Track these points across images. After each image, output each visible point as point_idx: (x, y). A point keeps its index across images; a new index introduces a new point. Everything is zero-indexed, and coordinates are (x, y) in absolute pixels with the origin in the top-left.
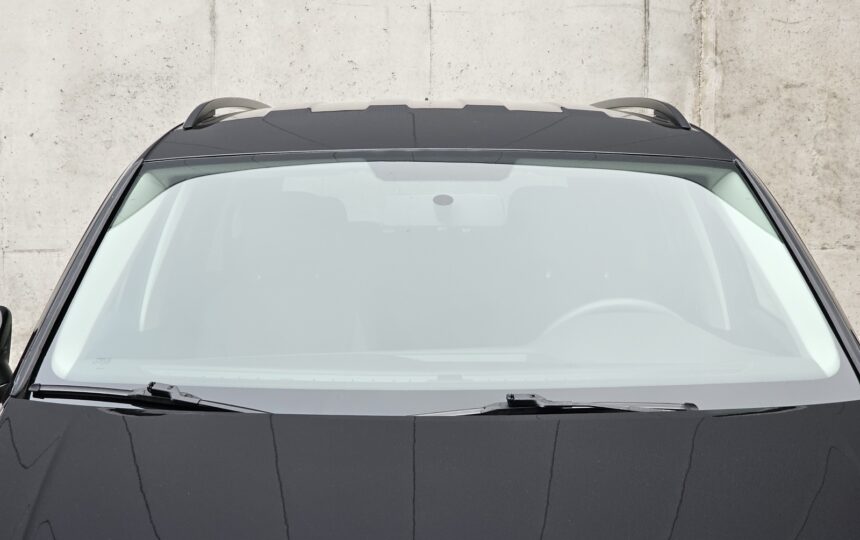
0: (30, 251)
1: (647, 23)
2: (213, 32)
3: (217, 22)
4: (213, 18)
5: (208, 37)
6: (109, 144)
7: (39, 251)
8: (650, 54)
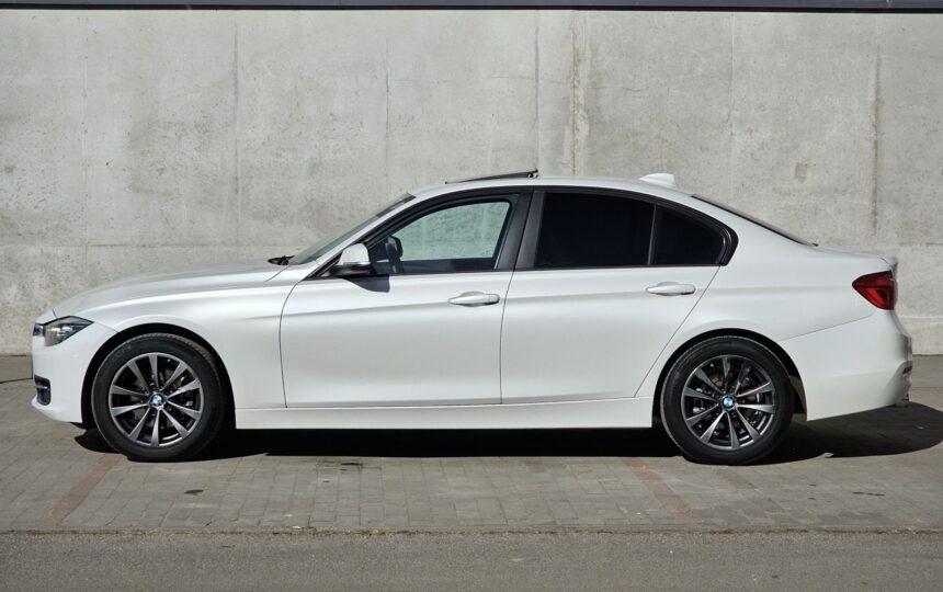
1: (537, 90)
2: (236, 93)
3: (239, 86)
4: (236, 82)
5: (232, 97)
6: (162, 171)
7: (112, 246)
8: (539, 110)
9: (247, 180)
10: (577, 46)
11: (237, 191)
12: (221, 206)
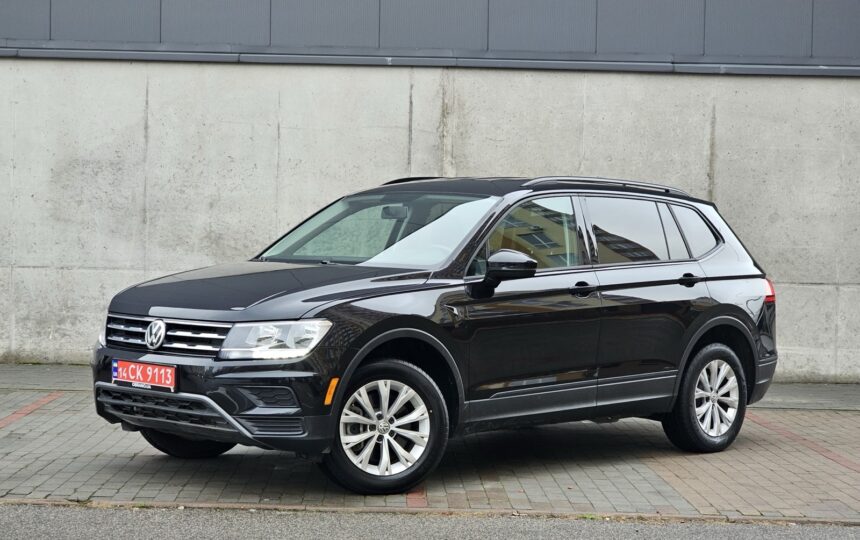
0: (29, 267)
1: (410, 139)
2: (146, 137)
3: (149, 130)
4: (146, 128)
5: (143, 140)
6: (80, 203)
7: (34, 267)
8: (412, 156)
9: (154, 213)
10: (446, 101)
11: (144, 222)
12: (131, 235)
